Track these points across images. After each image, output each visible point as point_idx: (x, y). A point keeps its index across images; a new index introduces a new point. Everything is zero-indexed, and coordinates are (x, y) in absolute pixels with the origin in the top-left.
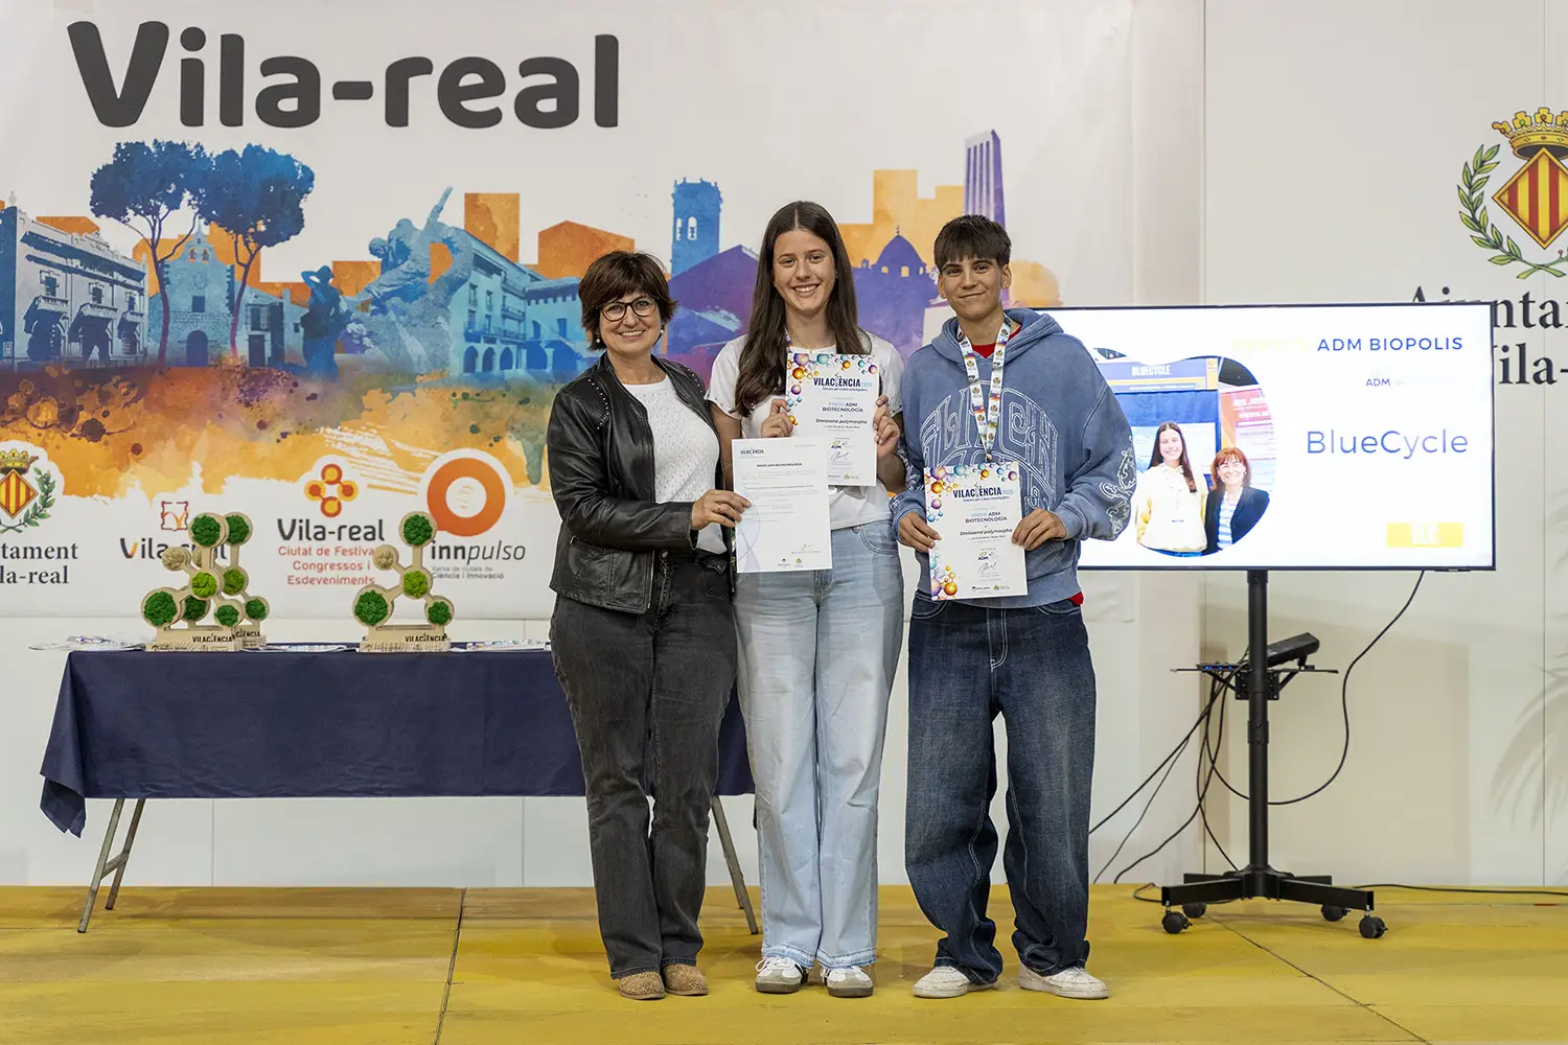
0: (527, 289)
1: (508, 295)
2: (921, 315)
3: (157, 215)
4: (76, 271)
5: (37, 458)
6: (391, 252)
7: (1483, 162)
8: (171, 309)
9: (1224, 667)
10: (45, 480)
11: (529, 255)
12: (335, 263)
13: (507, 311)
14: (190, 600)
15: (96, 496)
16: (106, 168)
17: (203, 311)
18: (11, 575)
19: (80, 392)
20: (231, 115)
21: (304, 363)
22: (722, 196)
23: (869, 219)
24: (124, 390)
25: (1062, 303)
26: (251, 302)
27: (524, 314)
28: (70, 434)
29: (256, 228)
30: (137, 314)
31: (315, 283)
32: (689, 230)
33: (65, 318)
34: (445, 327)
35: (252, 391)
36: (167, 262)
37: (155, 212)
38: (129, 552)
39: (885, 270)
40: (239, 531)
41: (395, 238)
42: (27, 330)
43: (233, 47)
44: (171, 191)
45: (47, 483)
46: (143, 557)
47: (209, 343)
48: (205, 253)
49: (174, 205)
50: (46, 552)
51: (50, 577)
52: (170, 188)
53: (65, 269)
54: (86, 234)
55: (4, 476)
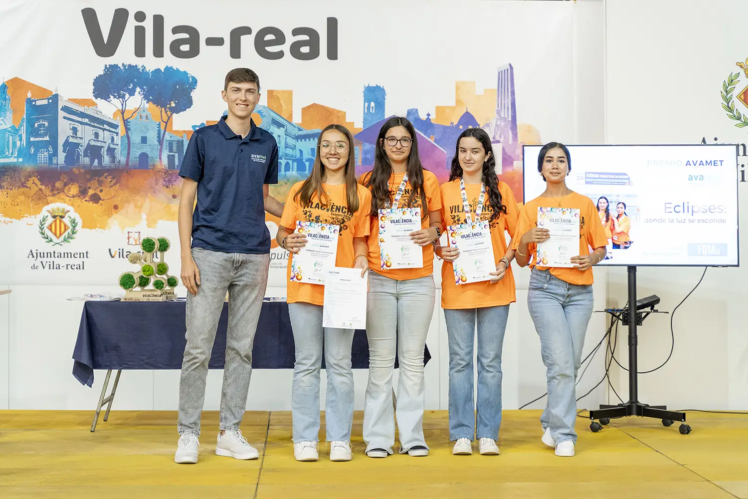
0: (297, 135)
1: (288, 137)
3: (124, 98)
4: (87, 124)
5: (69, 211)
7: (732, 80)
8: (131, 142)
9: (617, 310)
10: (73, 222)
11: (297, 119)
12: (207, 122)
13: (287, 144)
14: (141, 278)
15: (97, 229)
16: (100, 76)
17: (146, 143)
18: (58, 265)
19: (89, 180)
20: (158, 52)
22: (386, 92)
23: (453, 103)
24: (110, 180)
26: (168, 139)
27: (295, 146)
28: (84, 200)
29: (170, 105)
30: (115, 144)
32: (371, 108)
33: (81, 146)
35: (170, 181)
36: (129, 120)
37: (123, 97)
38: (113, 255)
39: (461, 127)
40: (164, 246)
42: (64, 151)
43: (159, 21)
44: (130, 87)
45: (74, 223)
46: (120, 257)
47: (149, 159)
48: (147, 116)
49: (132, 93)
50: (74, 255)
51: (76, 267)
52: (130, 86)
53: (81, 123)
54: (91, 107)
55: (53, 219)
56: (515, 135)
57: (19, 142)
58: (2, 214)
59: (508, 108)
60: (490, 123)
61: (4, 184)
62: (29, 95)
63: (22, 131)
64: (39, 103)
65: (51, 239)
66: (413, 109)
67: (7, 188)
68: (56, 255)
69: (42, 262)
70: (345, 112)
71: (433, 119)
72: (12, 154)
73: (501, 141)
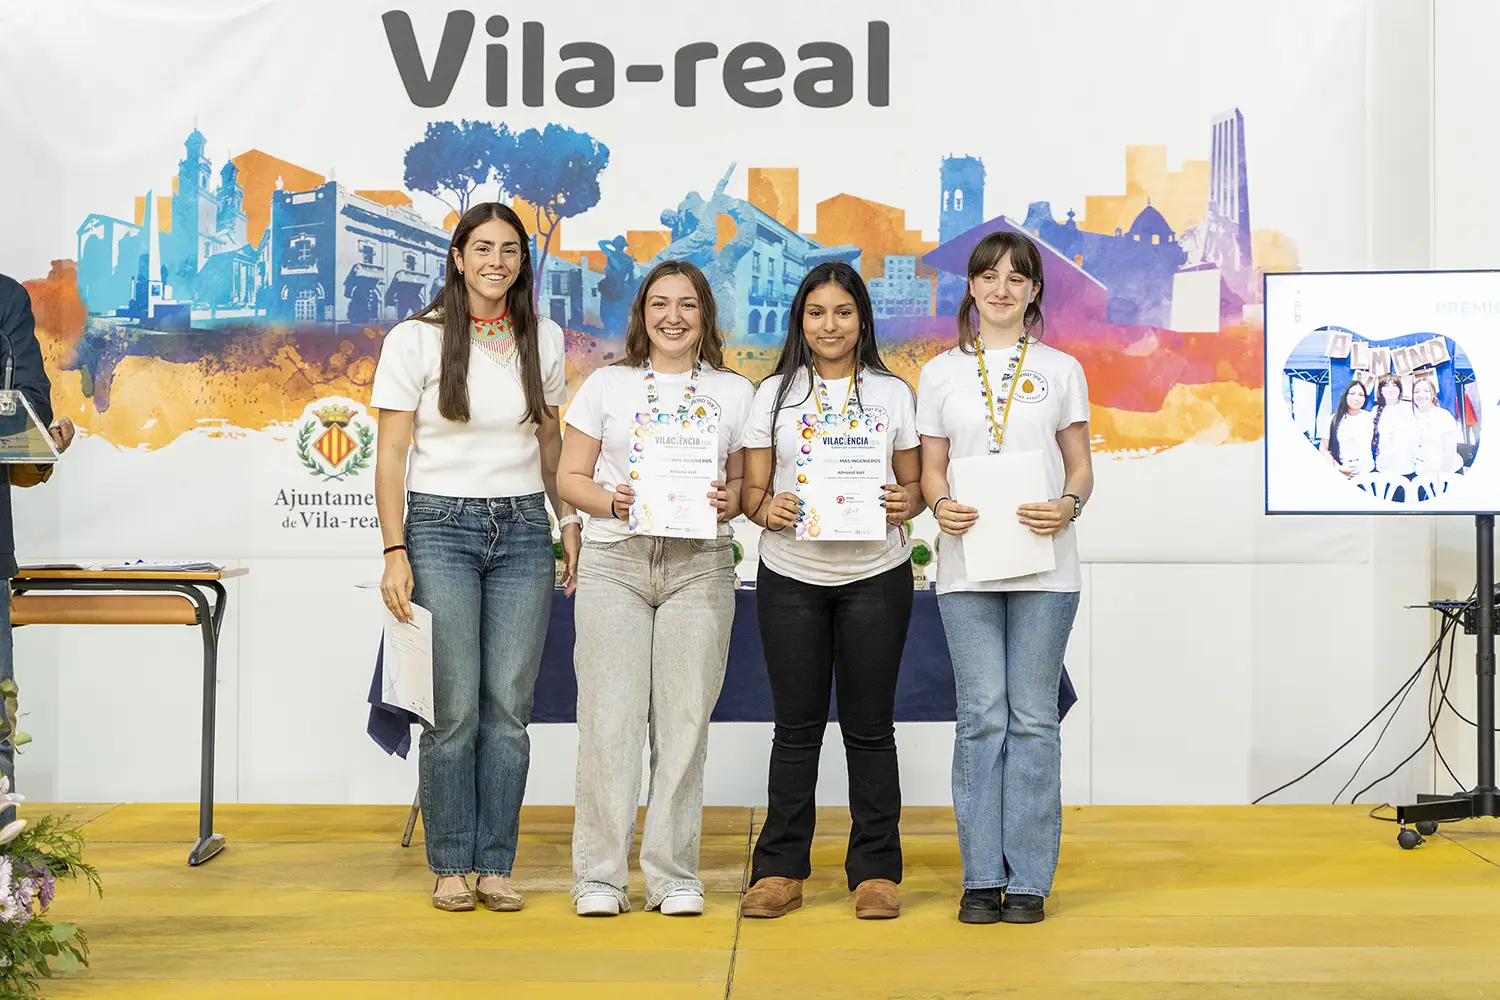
0: (807, 256)
1: (788, 261)
2: (1170, 280)
3: (465, 187)
4: (392, 240)
5: (356, 412)
6: (681, 222)
9: (1453, 604)
10: (365, 433)
11: (807, 225)
12: (629, 233)
13: (788, 276)
16: (419, 145)
18: (334, 520)
20: (533, 97)
21: (602, 325)
22: (986, 169)
23: (1122, 192)
25: (1300, 268)
26: (552, 269)
29: (555, 199)
31: (612, 252)
32: (956, 202)
33: (381, 283)
34: (731, 291)
37: (464, 185)
39: (1137, 238)
41: (684, 209)
42: (347, 294)
43: (534, 34)
44: (478, 167)
45: (366, 435)
49: (480, 178)
50: (366, 498)
51: (369, 522)
52: (477, 164)
53: (382, 239)
54: (400, 206)
55: (326, 429)
56: (1247, 252)
57: (260, 277)
58: (227, 420)
59: (1232, 199)
60: (1195, 228)
61: (229, 360)
62: (279, 185)
63: (266, 254)
64: (298, 200)
65: (321, 467)
66: (1041, 203)
67: (236, 369)
68: (331, 501)
69: (303, 514)
70: (903, 211)
71: (1081, 223)
72: (246, 300)
73: (1218, 265)
